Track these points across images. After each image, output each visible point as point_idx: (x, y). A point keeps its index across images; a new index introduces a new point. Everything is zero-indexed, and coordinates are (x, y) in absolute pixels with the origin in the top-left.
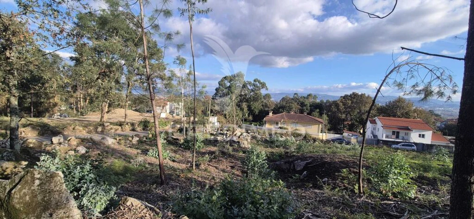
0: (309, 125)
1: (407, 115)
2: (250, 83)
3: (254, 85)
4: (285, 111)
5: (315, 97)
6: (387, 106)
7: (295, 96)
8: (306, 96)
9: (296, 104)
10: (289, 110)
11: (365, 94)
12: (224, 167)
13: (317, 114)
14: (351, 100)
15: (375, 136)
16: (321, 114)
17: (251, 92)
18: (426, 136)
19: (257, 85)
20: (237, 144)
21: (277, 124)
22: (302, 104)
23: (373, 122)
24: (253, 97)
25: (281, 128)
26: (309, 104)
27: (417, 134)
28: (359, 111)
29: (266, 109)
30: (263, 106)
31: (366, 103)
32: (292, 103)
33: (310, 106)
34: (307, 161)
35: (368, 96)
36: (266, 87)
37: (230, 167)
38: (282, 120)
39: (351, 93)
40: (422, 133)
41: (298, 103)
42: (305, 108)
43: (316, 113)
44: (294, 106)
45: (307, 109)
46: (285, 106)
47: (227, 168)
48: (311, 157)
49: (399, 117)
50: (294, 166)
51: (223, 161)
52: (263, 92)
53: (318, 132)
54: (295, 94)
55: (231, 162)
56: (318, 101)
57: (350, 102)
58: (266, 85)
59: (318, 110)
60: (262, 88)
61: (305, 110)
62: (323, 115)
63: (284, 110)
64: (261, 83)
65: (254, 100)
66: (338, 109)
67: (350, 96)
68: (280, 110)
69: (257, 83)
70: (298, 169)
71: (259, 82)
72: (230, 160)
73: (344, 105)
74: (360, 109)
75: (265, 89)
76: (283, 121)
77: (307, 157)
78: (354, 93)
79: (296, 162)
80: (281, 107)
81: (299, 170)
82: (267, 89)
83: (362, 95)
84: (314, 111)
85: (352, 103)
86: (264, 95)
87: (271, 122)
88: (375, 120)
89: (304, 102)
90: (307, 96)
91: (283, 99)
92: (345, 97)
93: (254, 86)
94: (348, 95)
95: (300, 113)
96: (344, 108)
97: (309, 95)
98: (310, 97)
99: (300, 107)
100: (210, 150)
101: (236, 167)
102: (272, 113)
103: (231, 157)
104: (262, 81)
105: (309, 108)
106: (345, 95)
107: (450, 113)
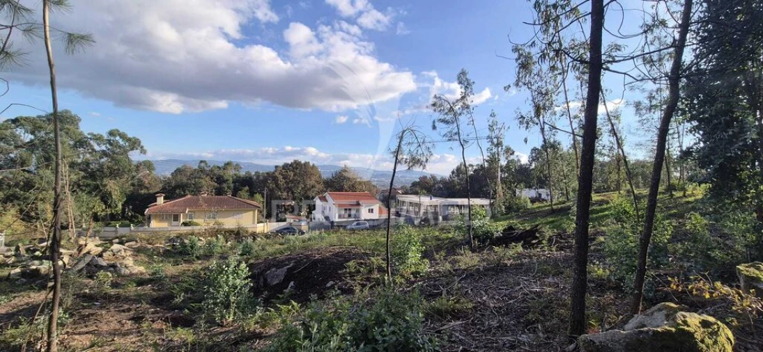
0: (238, 214)
1: (353, 188)
2: (98, 138)
3: (109, 142)
4: (187, 192)
5: (237, 167)
6: (333, 177)
7: (203, 165)
8: (221, 165)
9: (208, 179)
10: (197, 190)
11: (309, 162)
12: (114, 325)
13: (246, 195)
14: (293, 171)
15: (327, 218)
16: (252, 194)
17: (101, 158)
18: (374, 211)
19: (118, 142)
20: (110, 271)
21: (176, 218)
22: (220, 180)
23: (323, 199)
24: (108, 168)
25: (185, 224)
26: (231, 179)
27: (367, 209)
28: (303, 186)
29: (143, 192)
30: (133, 185)
31: (311, 174)
32: (199, 178)
33: (234, 182)
34: (288, 267)
35: (313, 165)
36: (142, 147)
37: (129, 320)
38: (187, 210)
39: (293, 161)
40: (371, 208)
41: (212, 178)
42: (225, 185)
43: (244, 192)
44: (204, 183)
45: (229, 187)
46: (187, 183)
47: (123, 325)
48: (289, 260)
49: (346, 191)
50: (265, 280)
51: (102, 315)
52: (135, 156)
53: (254, 223)
54: (201, 162)
55: (124, 311)
56: (242, 173)
57: (292, 174)
58: (142, 144)
59: (247, 188)
60: (132, 149)
61: (226, 188)
62: (255, 195)
63: (184, 192)
64: (129, 140)
65: (111, 173)
66: (277, 185)
67: (291, 165)
68: (177, 191)
69: (118, 138)
70: (275, 283)
71: (123, 136)
72: (116, 307)
73: (284, 178)
74: (304, 183)
75: (138, 151)
76: (189, 211)
77: (283, 261)
78: (295, 162)
79: (269, 272)
80: (177, 187)
81: (277, 284)
82: (143, 151)
83: (306, 164)
84: (241, 190)
85: (294, 175)
86: (135, 163)
87: (162, 216)
88: (325, 197)
89: (223, 177)
90: (223, 165)
91: (178, 171)
92: (286, 166)
93: (111, 144)
94: (288, 164)
95: (216, 195)
96: (286, 182)
97: (228, 164)
98: (229, 168)
99: (216, 184)
100: (27, 304)
101: (147, 316)
102: (162, 198)
103: (113, 302)
104: (130, 135)
105: (232, 185)
106: (285, 164)
107: (382, 183)
